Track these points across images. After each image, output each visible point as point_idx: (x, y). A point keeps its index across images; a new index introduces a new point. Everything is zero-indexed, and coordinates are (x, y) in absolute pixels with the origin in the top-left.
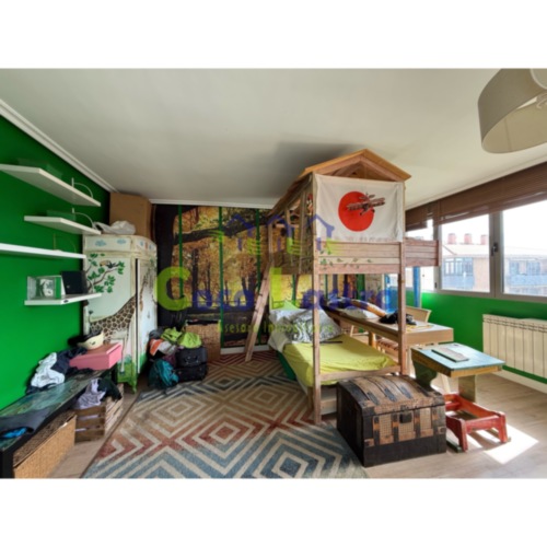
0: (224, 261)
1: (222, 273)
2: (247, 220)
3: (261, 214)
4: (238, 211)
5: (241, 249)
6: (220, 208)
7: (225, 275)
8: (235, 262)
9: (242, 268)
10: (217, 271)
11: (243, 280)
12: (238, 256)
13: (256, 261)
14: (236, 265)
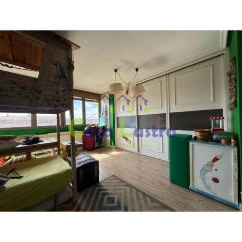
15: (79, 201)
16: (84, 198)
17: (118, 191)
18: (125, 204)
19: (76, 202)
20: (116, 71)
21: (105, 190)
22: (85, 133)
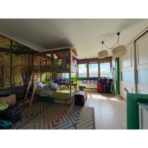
0: (13, 66)
1: (11, 71)
2: (25, 51)
3: (30, 50)
4: (21, 46)
5: (22, 62)
6: (11, 40)
7: (13, 72)
8: (19, 67)
9: (22, 69)
10: (9, 70)
11: (22, 75)
12: (20, 64)
13: (28, 67)
14: (19, 68)
15: (71, 107)
16: (74, 107)
17: (85, 114)
18: (80, 118)
19: (70, 106)
20: (103, 43)
21: (81, 110)
22: (98, 82)
